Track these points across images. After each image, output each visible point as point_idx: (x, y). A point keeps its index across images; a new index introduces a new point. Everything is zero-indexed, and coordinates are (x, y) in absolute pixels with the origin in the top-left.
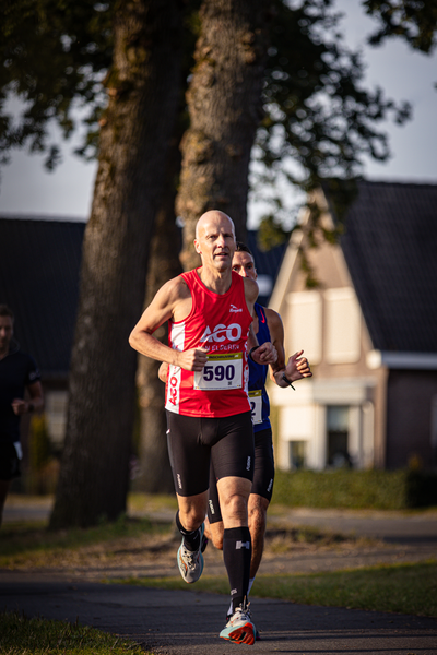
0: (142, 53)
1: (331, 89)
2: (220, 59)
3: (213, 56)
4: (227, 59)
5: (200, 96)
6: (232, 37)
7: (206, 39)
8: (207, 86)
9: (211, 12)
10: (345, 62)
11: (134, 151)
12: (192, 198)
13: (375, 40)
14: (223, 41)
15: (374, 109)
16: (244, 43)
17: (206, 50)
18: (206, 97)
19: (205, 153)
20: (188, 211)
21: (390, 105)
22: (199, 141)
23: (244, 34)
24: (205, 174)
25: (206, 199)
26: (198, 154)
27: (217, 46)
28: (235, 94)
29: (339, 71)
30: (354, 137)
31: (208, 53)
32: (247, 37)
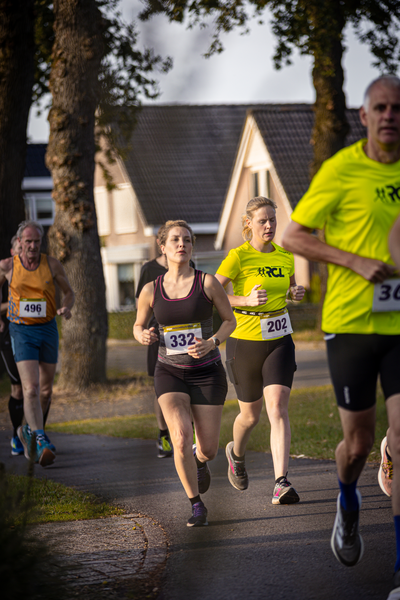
0: (8, 51)
1: (116, 51)
2: (70, 57)
3: (64, 56)
4: (74, 57)
5: (58, 84)
6: (77, 42)
7: (58, 45)
8: (61, 77)
9: (61, 26)
10: (123, 32)
11: (6, 120)
12: (56, 154)
13: (144, 16)
14: (71, 45)
15: (145, 64)
16: (85, 46)
17: (59, 52)
18: (61, 84)
19: (63, 123)
20: (54, 164)
21: (157, 60)
22: (58, 115)
23: (84, 40)
24: (64, 138)
25: (66, 155)
26: (59, 124)
27: (66, 49)
28: (81, 81)
29: (120, 39)
30: (134, 83)
31: (61, 54)
32: (87, 41)
